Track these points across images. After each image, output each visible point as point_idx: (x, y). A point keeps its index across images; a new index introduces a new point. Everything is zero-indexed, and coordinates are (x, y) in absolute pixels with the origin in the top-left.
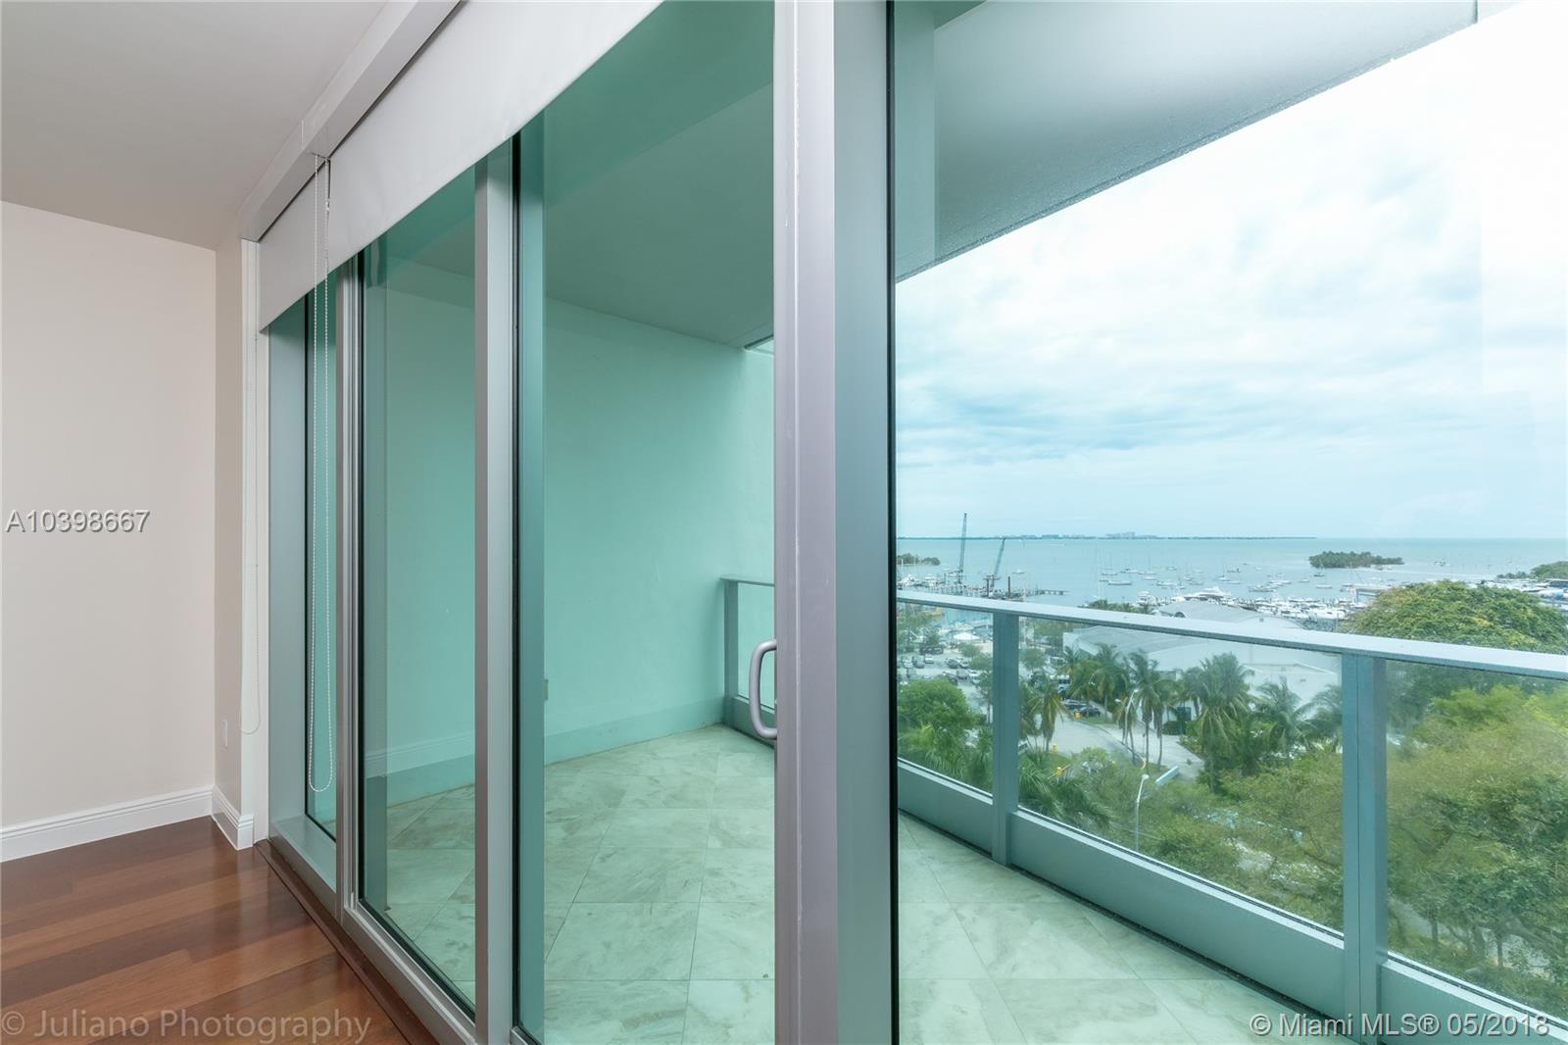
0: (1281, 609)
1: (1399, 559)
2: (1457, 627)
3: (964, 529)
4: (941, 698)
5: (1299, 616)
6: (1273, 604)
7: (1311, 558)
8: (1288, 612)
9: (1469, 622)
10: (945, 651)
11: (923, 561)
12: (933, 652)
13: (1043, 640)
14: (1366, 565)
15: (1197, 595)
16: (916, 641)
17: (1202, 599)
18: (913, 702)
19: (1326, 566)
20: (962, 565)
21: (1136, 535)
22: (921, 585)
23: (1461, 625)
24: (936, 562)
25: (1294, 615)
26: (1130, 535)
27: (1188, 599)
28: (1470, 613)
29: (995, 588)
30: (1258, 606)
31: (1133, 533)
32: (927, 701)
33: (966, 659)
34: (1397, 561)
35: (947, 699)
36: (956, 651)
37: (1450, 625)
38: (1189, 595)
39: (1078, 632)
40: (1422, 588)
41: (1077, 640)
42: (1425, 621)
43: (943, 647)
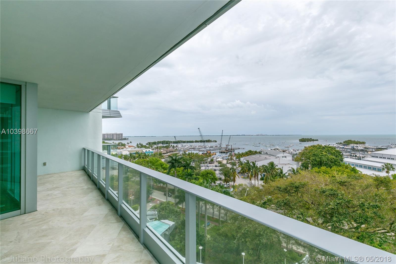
0: (291, 151)
1: (318, 140)
2: (319, 154)
3: (222, 134)
4: (210, 174)
5: (294, 153)
6: (289, 150)
7: (299, 140)
8: (292, 152)
9: (322, 153)
10: (215, 163)
11: (213, 141)
12: (212, 163)
13: (238, 160)
14: (311, 141)
15: (273, 148)
16: (208, 161)
17: (274, 149)
18: (203, 175)
19: (302, 141)
20: (221, 142)
21: (263, 135)
22: (211, 147)
23: (321, 154)
24: (216, 141)
25: (293, 153)
26: (261, 135)
27: (271, 149)
28: (322, 151)
29: (228, 148)
30: (286, 151)
31: (262, 134)
32: (207, 175)
33: (219, 165)
34: (317, 140)
35: (211, 174)
36: (217, 163)
37: (318, 154)
38: (272, 149)
39: (244, 158)
40: (314, 146)
41: (243, 159)
42: (313, 153)
43: (214, 162)
